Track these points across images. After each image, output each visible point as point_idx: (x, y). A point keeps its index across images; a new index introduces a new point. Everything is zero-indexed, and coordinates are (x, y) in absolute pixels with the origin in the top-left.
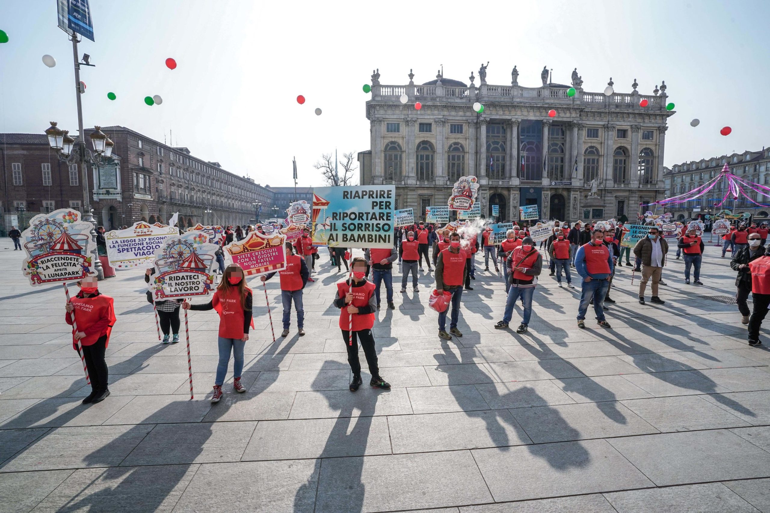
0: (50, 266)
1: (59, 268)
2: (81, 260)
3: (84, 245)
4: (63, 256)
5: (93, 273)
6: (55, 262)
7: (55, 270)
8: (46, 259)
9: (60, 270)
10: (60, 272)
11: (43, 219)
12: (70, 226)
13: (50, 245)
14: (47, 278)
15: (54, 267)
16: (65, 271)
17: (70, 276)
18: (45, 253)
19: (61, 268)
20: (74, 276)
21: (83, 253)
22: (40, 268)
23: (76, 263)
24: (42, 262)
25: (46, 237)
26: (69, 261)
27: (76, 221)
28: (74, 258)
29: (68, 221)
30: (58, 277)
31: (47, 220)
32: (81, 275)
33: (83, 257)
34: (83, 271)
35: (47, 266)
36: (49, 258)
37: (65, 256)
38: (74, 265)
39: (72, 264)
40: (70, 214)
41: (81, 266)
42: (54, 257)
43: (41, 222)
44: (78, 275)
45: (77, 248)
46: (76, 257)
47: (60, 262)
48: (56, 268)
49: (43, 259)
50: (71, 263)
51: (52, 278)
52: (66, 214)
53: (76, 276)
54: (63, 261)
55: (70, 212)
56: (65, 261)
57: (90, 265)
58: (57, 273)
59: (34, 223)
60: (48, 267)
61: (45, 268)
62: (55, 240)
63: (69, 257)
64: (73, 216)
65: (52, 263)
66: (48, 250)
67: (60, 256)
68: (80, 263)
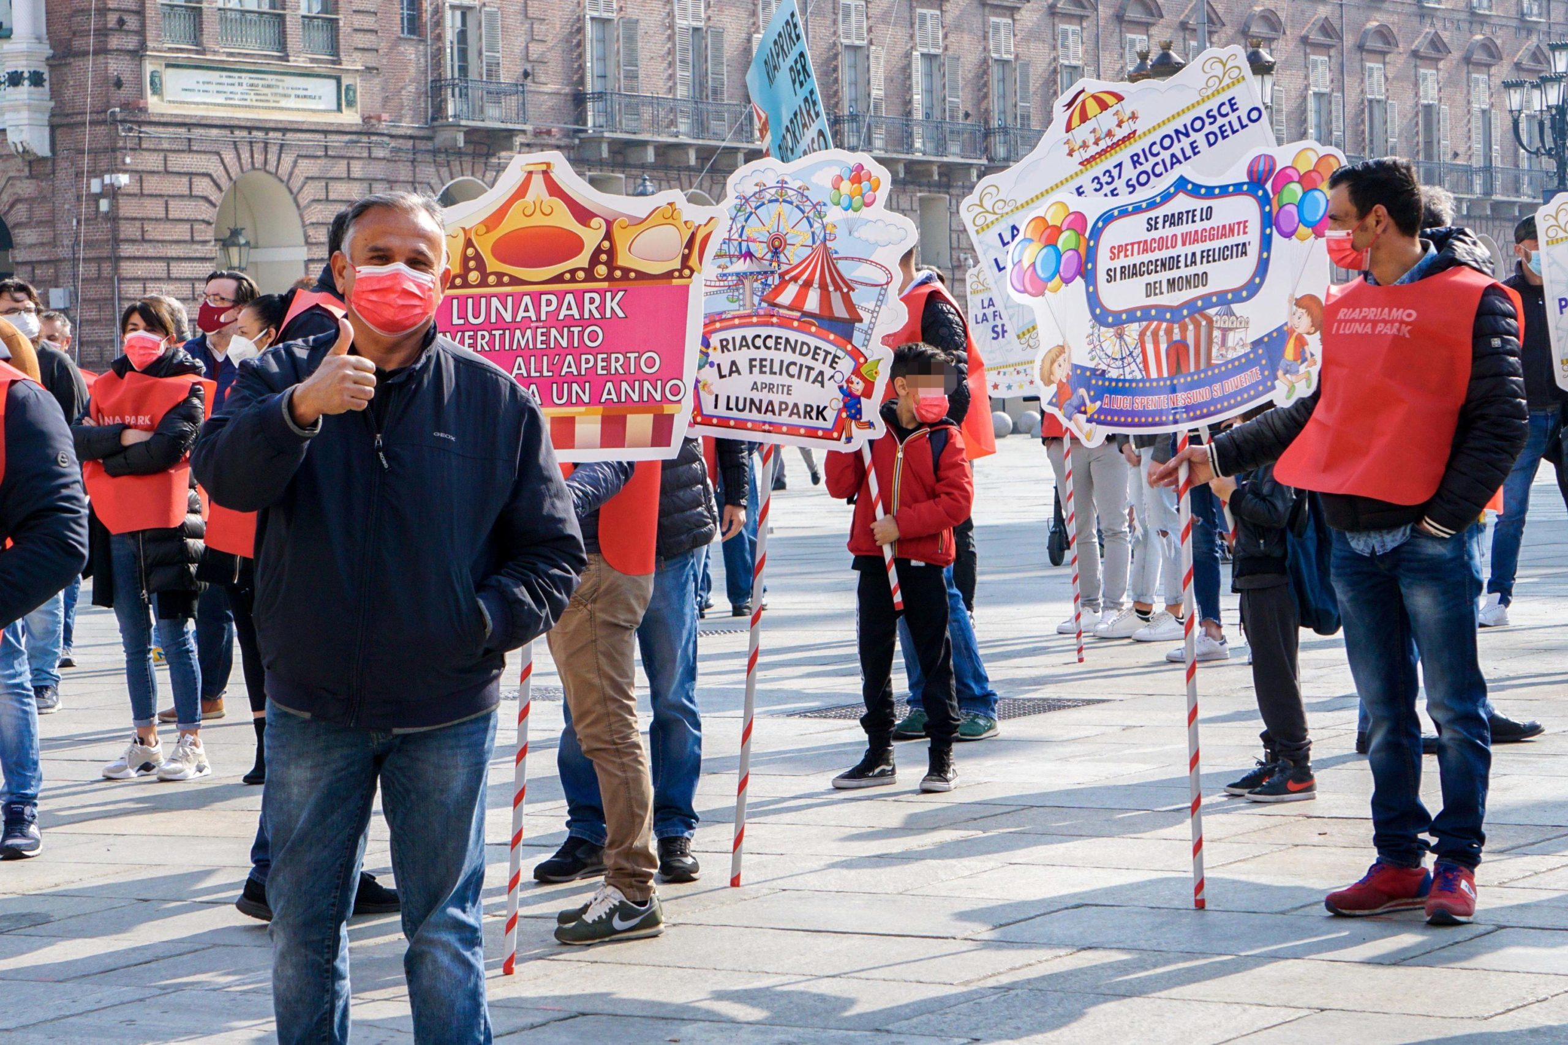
0: (743, 366)
1: (768, 378)
2: (846, 365)
3: (871, 305)
4: (793, 336)
5: (871, 425)
6: (763, 353)
7: (755, 387)
8: (738, 333)
9: (770, 387)
10: (765, 396)
11: (771, 181)
12: (847, 220)
13: (765, 284)
14: (722, 411)
15: (756, 370)
16: (784, 398)
17: (795, 420)
18: (742, 312)
19: (776, 380)
20: (808, 422)
21: (858, 338)
22: (712, 364)
23: (829, 372)
24: (724, 348)
25: (759, 250)
26: (808, 361)
27: (868, 205)
28: (827, 353)
29: (845, 202)
30: (755, 415)
31: (782, 185)
32: (829, 425)
33: (856, 354)
34: (840, 411)
35: (733, 363)
36: (750, 332)
37: (802, 337)
38: (820, 379)
39: (813, 374)
40: (858, 175)
41: (841, 388)
42: (764, 331)
43: (762, 188)
44: (821, 423)
45: (845, 315)
46: (832, 349)
47: (777, 356)
48: (760, 379)
49: (728, 335)
50: (810, 369)
51: (735, 414)
52: (846, 176)
53: (814, 423)
54: (788, 356)
55: (860, 167)
56: (797, 358)
57: (868, 393)
58: (757, 396)
59: (740, 188)
60: (734, 368)
61: (725, 371)
62: (784, 268)
63: (813, 342)
64: (865, 184)
65: (753, 353)
66: (756, 300)
67: (784, 333)
68: (838, 377)
